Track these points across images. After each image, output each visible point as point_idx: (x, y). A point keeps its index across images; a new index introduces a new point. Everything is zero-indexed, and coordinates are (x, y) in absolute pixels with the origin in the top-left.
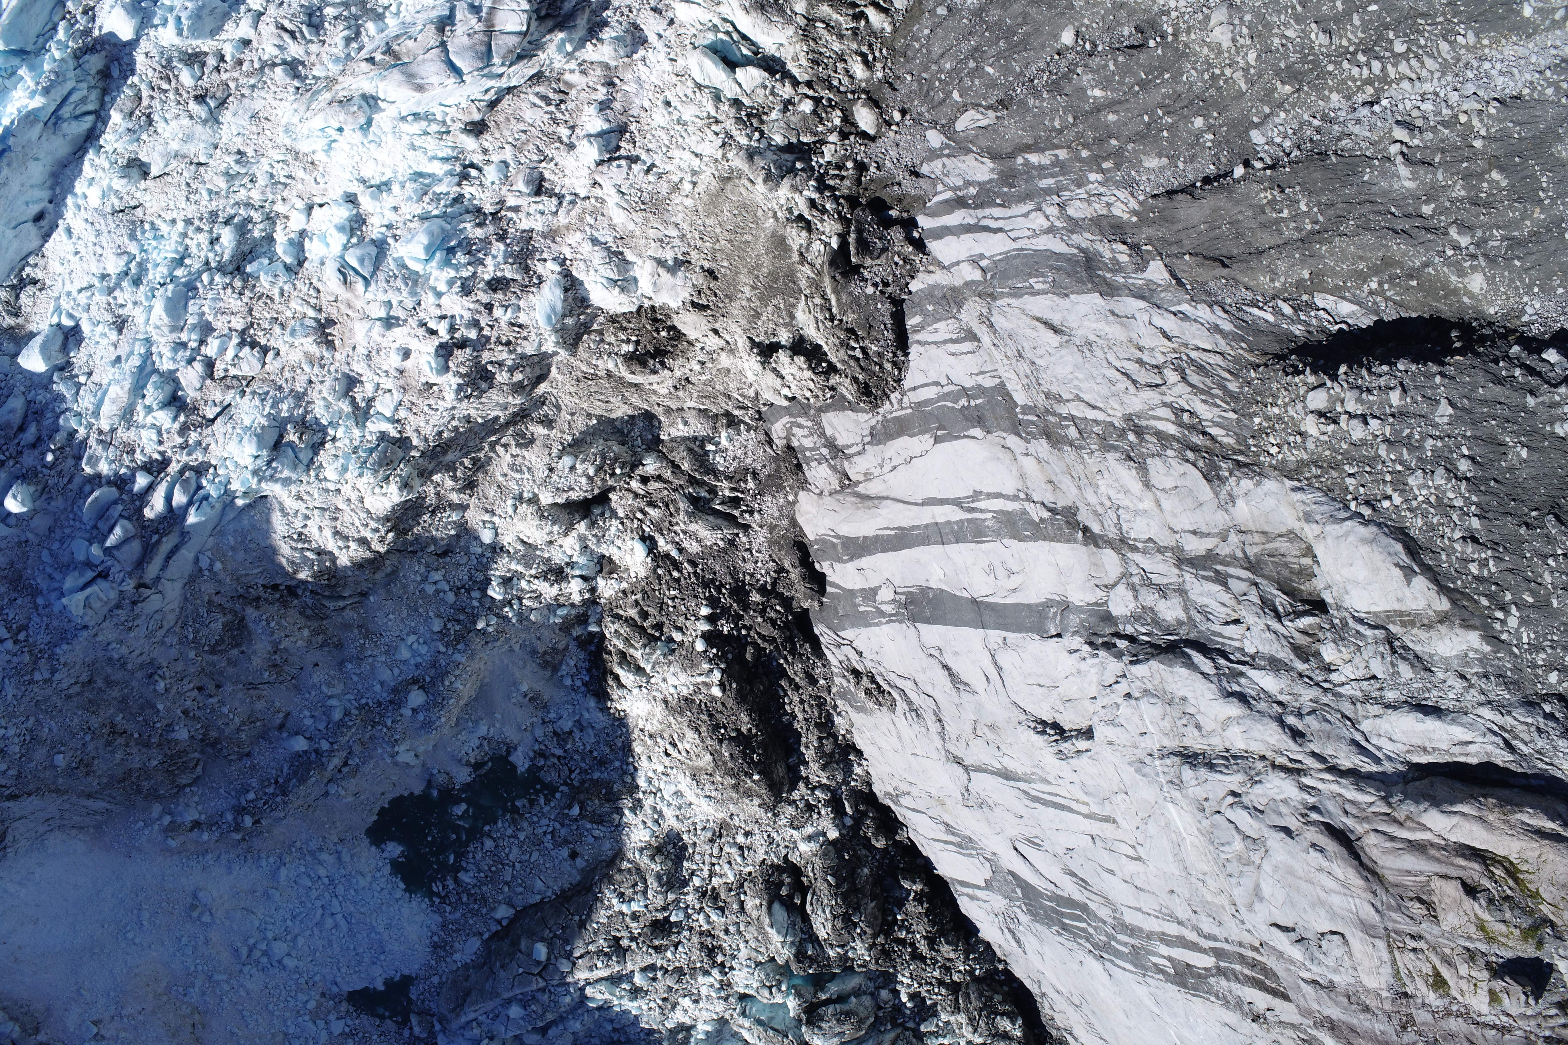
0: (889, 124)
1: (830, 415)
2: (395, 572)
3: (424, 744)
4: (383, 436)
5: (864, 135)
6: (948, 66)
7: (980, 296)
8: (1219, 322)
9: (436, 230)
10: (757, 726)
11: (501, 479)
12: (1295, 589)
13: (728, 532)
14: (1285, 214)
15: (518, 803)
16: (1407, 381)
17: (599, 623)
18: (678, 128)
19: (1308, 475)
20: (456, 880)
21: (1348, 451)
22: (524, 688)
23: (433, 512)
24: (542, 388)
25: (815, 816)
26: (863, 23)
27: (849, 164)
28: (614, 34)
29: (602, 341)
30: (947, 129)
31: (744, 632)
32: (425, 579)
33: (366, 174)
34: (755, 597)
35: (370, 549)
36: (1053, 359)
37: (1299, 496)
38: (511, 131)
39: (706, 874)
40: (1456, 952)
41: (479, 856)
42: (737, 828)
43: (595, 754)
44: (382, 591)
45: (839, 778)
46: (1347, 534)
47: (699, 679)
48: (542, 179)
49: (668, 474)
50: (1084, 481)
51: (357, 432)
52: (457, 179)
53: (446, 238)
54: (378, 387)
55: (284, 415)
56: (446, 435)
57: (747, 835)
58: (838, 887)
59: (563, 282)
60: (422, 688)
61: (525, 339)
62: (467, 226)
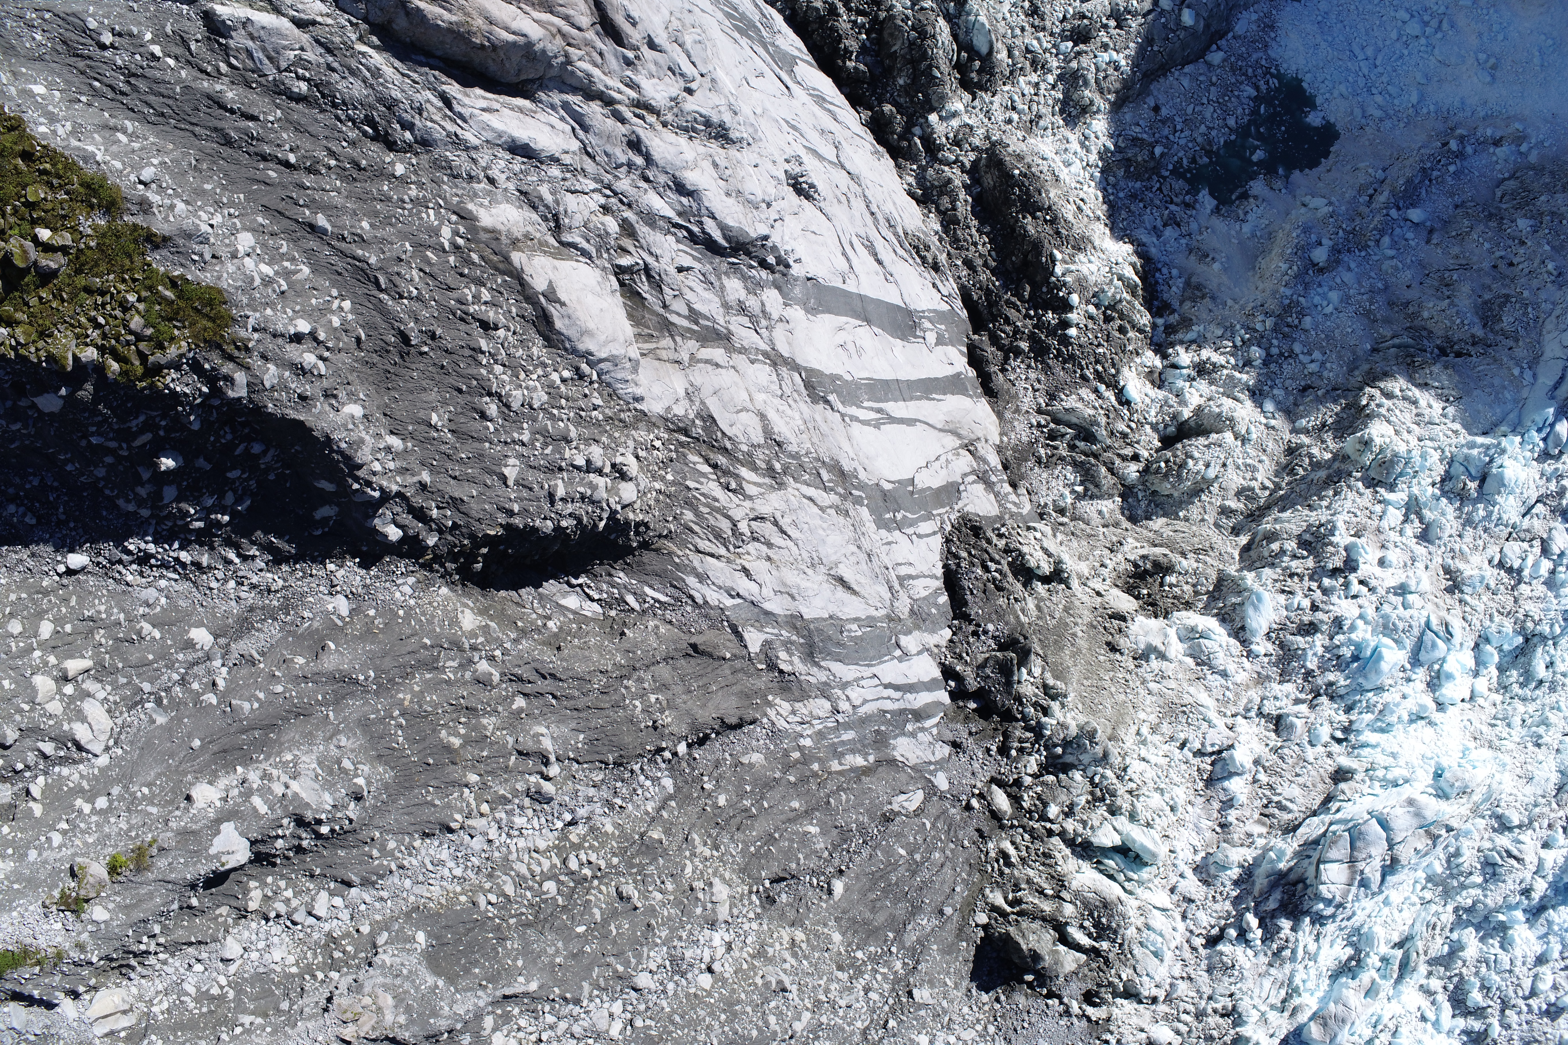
0: (982, 796)
1: (993, 512)
2: (1351, 371)
3: (1300, 215)
4: (1392, 488)
5: (1001, 784)
6: (937, 855)
7: (900, 619)
8: (698, 585)
9: (1372, 676)
10: (1017, 220)
11: (1264, 458)
12: (629, 298)
13: (1057, 406)
14: (653, 699)
15: (1206, 160)
16: (547, 506)
17: (1154, 326)
18: (1162, 786)
19: (630, 414)
20: (1257, 88)
21: (601, 434)
22: (1216, 266)
23: (1324, 425)
24: (1244, 540)
25: (951, 135)
26: (1010, 897)
27: (1014, 753)
28: (1228, 872)
29: (1194, 586)
30: (931, 790)
31: (1032, 313)
32: (1323, 364)
33: (1429, 730)
34: (1024, 345)
35: (1381, 390)
36: (843, 551)
38: (1311, 775)
39: (1043, 86)
41: (1239, 111)
42: (1018, 128)
43: (1141, 205)
44: (1360, 353)
45: (931, 171)
46: (606, 343)
47: (1073, 267)
48: (1276, 731)
49: (1118, 461)
50: (810, 426)
51: (1415, 490)
52: (1354, 727)
53: (1362, 670)
54: (1401, 533)
55: (1481, 506)
56: (1331, 493)
57: (1009, 121)
58: (930, 66)
59: (1248, 635)
60: (1315, 265)
61: (1276, 581)
62: (1342, 682)
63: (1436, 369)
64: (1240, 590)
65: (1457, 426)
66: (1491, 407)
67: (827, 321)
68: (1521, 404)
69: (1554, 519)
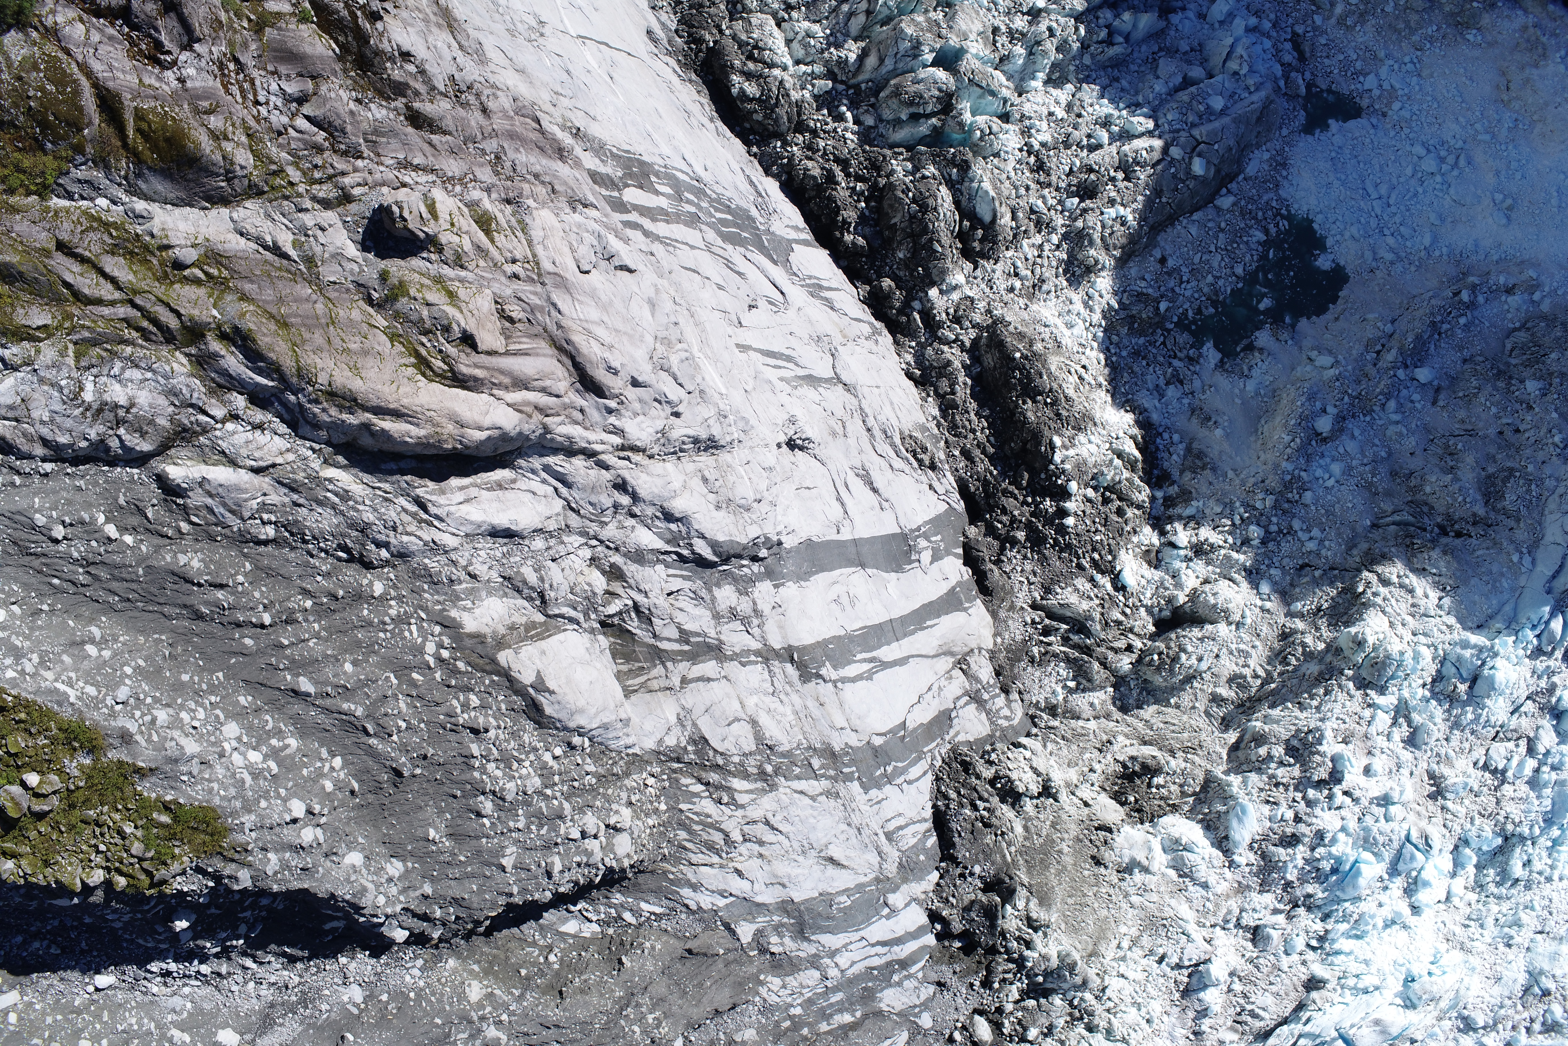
0: (964, 1028)
1: (984, 734)
2: (1349, 549)
3: (1307, 373)
4: (1382, 690)
5: (983, 1014)
7: (888, 879)
8: (692, 895)
9: (1348, 889)
10: (1017, 406)
11: (1258, 643)
12: (619, 637)
13: (1052, 602)
14: (650, 1018)
15: (1212, 310)
16: (545, 881)
17: (1153, 499)
18: (1140, 1000)
19: (622, 763)
20: (1266, 232)
21: (595, 798)
22: (1218, 432)
23: (1319, 609)
24: (1232, 737)
25: (951, 311)
27: (996, 985)
29: (1181, 786)
30: (916, 1030)
31: (1030, 500)
32: (1321, 541)
33: (1404, 935)
34: (1021, 535)
35: (1378, 575)
36: (833, 832)
37: (629, 741)
38: (1284, 983)
39: (1047, 247)
40: (474, 263)
41: (1248, 258)
42: (1020, 296)
43: (1144, 363)
44: (1360, 530)
45: (929, 351)
46: (596, 715)
47: (1071, 452)
48: (1253, 941)
49: (1111, 655)
50: (802, 716)
51: (1406, 693)
52: (1329, 936)
53: (1340, 883)
54: (1389, 737)
55: (1469, 709)
56: (1322, 691)
57: (1011, 290)
58: (931, 240)
59: (1231, 845)
60: (1318, 434)
61: (1261, 790)
62: (1320, 895)
63: (1434, 554)
64: (1227, 798)
65: (1452, 620)
66: (1487, 598)
67: (821, 579)
68: (1518, 592)
69: (1543, 717)
